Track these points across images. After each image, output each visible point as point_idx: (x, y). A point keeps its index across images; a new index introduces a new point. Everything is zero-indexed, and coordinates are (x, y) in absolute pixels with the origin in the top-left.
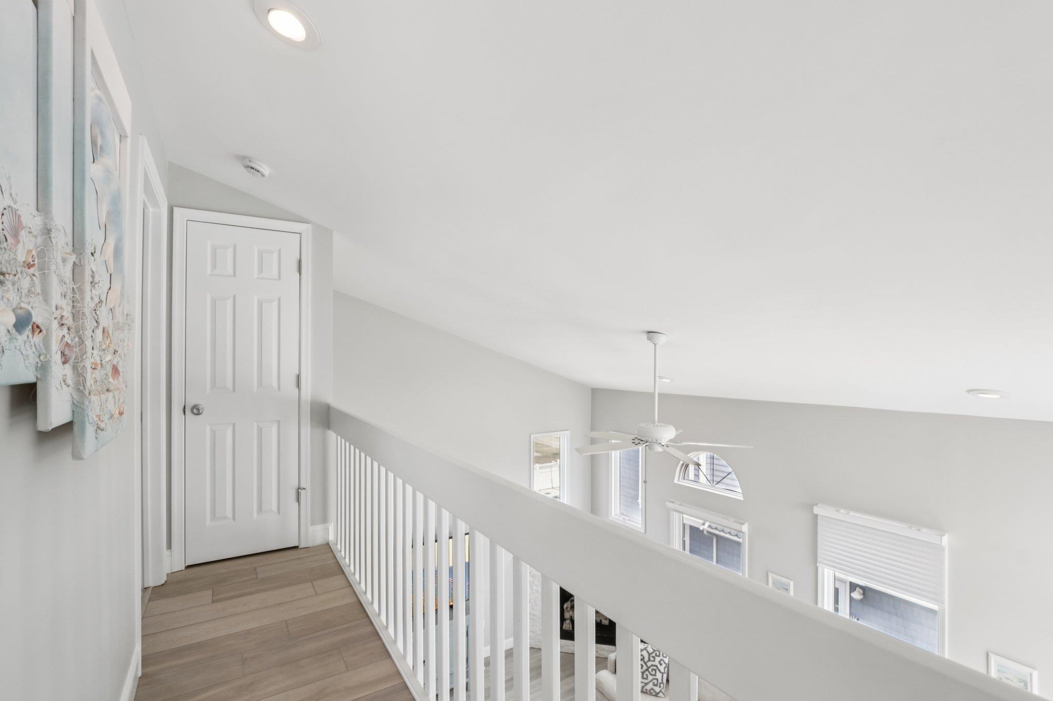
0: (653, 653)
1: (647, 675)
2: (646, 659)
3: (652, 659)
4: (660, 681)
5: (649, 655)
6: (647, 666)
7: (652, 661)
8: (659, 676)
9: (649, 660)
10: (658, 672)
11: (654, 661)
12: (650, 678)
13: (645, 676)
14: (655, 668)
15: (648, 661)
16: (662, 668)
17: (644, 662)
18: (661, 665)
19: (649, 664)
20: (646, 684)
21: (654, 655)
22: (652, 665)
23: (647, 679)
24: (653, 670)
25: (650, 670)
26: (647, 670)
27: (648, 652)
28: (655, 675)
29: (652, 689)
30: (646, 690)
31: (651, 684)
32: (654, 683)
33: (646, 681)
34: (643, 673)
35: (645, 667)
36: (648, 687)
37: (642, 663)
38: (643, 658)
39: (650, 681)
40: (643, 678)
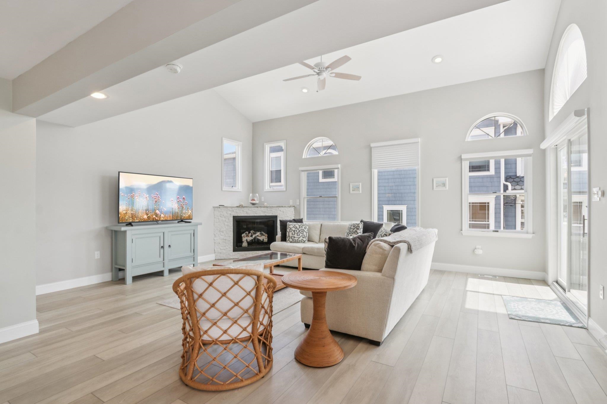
1: (299, 234)
2: (298, 227)
3: (301, 227)
4: (305, 236)
6: (299, 230)
8: (305, 233)
9: (300, 228)
10: (304, 232)
11: (302, 228)
12: (301, 235)
13: (298, 234)
14: (303, 230)
16: (306, 230)
17: (297, 229)
18: (305, 229)
19: (300, 229)
20: (299, 238)
21: (302, 225)
22: (301, 230)
23: (299, 235)
25: (301, 231)
26: (299, 232)
27: (298, 225)
28: (303, 233)
29: (302, 239)
30: (299, 240)
31: (302, 237)
32: (303, 237)
33: (299, 237)
34: (297, 234)
35: (298, 231)
36: (300, 239)
37: (296, 229)
38: (297, 227)
39: (301, 236)
40: (297, 235)
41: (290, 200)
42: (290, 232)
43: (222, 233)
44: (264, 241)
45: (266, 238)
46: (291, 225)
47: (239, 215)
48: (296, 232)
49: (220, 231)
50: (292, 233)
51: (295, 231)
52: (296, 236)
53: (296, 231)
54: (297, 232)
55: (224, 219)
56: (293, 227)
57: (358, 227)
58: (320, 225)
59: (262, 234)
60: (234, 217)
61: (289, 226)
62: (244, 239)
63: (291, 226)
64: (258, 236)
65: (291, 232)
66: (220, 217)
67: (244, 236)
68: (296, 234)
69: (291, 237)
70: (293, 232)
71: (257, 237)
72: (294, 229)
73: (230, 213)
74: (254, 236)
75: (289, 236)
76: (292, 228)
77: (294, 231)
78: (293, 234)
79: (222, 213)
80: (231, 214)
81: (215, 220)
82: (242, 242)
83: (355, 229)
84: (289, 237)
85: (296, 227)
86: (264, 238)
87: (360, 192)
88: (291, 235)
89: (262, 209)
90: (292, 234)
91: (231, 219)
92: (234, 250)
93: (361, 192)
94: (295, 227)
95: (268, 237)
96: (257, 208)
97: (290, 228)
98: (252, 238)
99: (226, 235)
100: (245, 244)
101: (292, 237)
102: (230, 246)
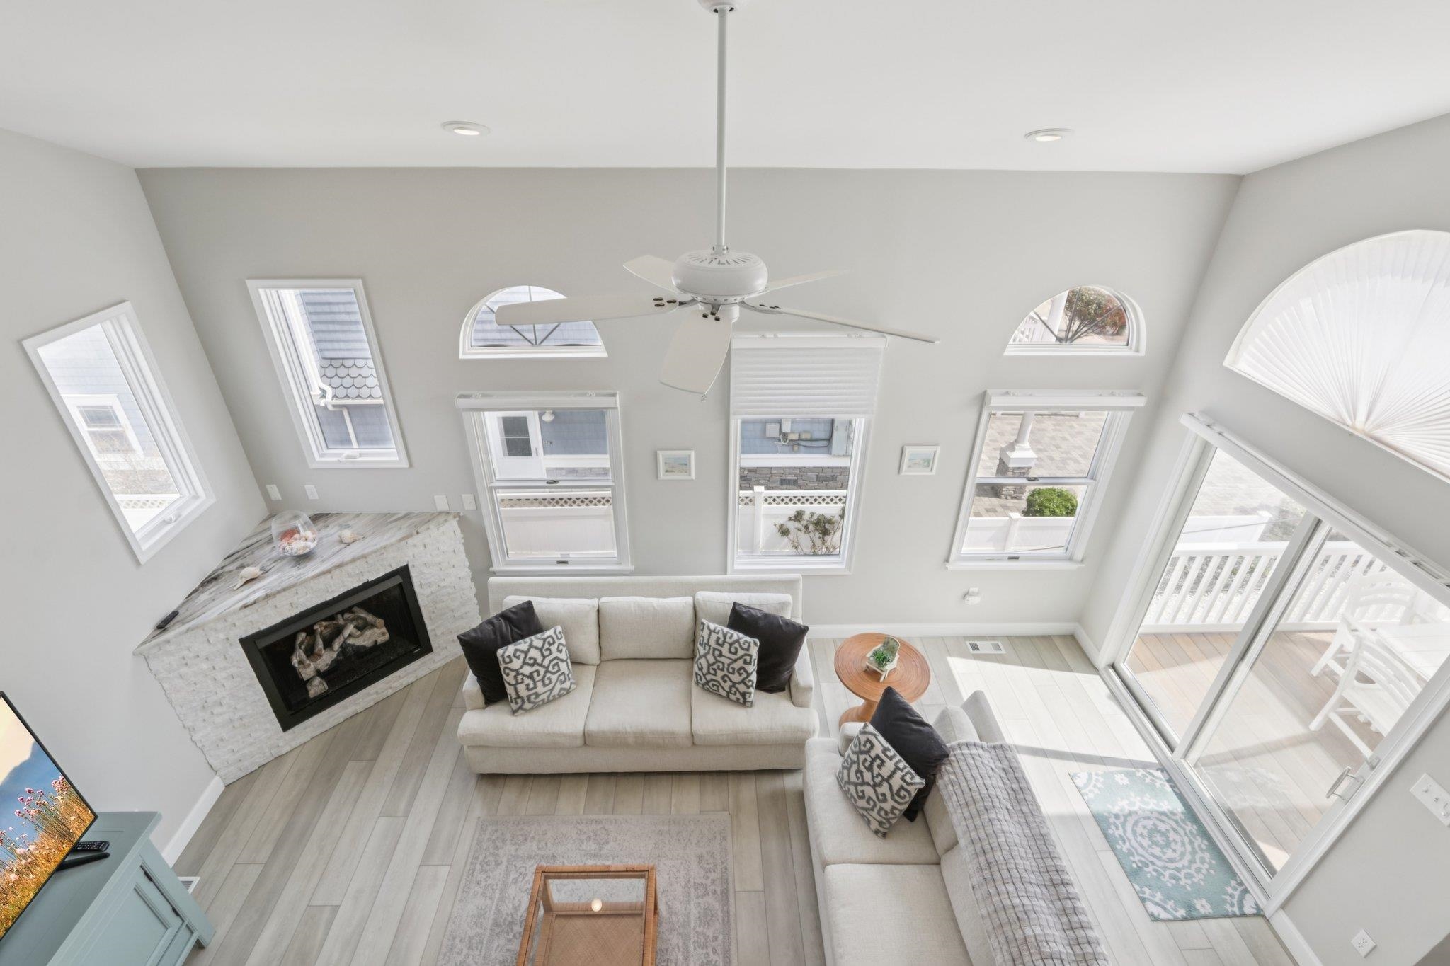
0: (544, 644)
1: (548, 678)
2: (539, 658)
3: (546, 653)
4: (567, 672)
5: (541, 650)
6: (544, 667)
7: (548, 656)
8: (563, 668)
9: (544, 657)
10: (559, 663)
11: (551, 653)
12: (554, 678)
13: (547, 682)
14: (555, 661)
15: (543, 661)
16: (563, 656)
17: (539, 665)
18: (561, 652)
19: (546, 663)
22: (550, 662)
23: (550, 682)
24: (554, 666)
25: (550, 668)
26: (547, 672)
27: (536, 648)
28: (558, 670)
29: (561, 689)
30: (554, 695)
31: (558, 685)
32: (560, 680)
34: (543, 680)
35: (542, 671)
36: (556, 692)
37: (536, 667)
38: (535, 660)
39: (557, 682)
40: (545, 685)
41: (435, 497)
42: (517, 683)
43: (217, 710)
44: (378, 643)
45: (383, 634)
46: (514, 659)
47: (263, 627)
48: (537, 678)
49: (204, 707)
50: (527, 685)
51: (535, 675)
52: (540, 688)
53: (538, 675)
54: (540, 678)
55: (205, 666)
56: (524, 663)
57: (748, 658)
58: (594, 615)
59: (364, 626)
60: (245, 642)
61: (510, 665)
62: (307, 673)
63: (516, 664)
64: (350, 635)
65: (522, 682)
66: (184, 670)
67: (301, 662)
68: (540, 684)
69: (526, 699)
70: (527, 681)
71: (351, 641)
72: (527, 670)
73: (222, 636)
74: (336, 646)
75: (518, 697)
76: (522, 667)
77: (531, 677)
78: (531, 686)
79: (186, 653)
80: (227, 639)
81: (166, 686)
82: (303, 684)
83: (740, 663)
84: (519, 701)
85: (532, 661)
86: (377, 634)
87: (690, 475)
88: (523, 692)
89: (349, 568)
90: (529, 689)
91: (239, 652)
92: (286, 725)
93: (693, 476)
94: (527, 661)
95: (387, 625)
96: (329, 576)
97: (512, 670)
98: (335, 655)
99: (238, 707)
100: (317, 688)
101: (529, 697)
102: (268, 726)
